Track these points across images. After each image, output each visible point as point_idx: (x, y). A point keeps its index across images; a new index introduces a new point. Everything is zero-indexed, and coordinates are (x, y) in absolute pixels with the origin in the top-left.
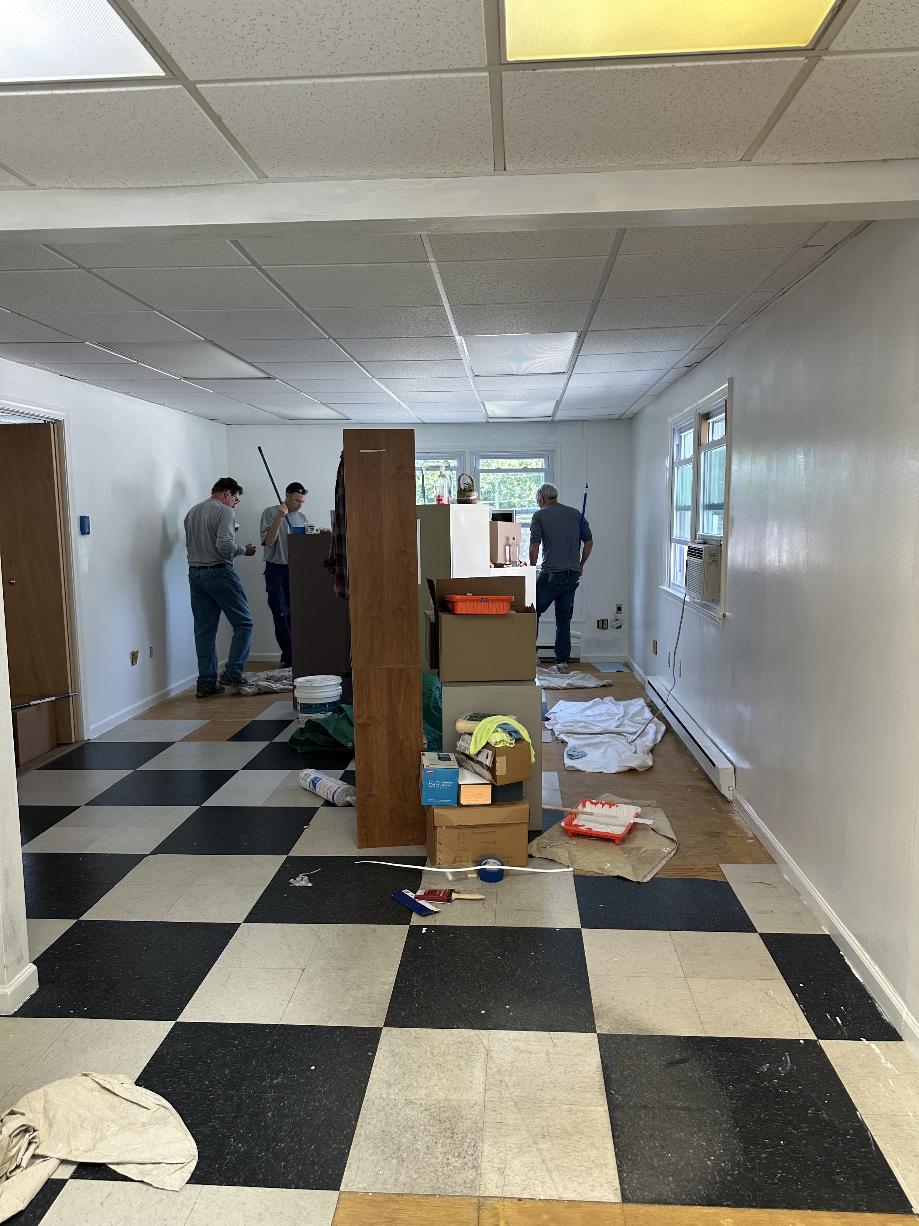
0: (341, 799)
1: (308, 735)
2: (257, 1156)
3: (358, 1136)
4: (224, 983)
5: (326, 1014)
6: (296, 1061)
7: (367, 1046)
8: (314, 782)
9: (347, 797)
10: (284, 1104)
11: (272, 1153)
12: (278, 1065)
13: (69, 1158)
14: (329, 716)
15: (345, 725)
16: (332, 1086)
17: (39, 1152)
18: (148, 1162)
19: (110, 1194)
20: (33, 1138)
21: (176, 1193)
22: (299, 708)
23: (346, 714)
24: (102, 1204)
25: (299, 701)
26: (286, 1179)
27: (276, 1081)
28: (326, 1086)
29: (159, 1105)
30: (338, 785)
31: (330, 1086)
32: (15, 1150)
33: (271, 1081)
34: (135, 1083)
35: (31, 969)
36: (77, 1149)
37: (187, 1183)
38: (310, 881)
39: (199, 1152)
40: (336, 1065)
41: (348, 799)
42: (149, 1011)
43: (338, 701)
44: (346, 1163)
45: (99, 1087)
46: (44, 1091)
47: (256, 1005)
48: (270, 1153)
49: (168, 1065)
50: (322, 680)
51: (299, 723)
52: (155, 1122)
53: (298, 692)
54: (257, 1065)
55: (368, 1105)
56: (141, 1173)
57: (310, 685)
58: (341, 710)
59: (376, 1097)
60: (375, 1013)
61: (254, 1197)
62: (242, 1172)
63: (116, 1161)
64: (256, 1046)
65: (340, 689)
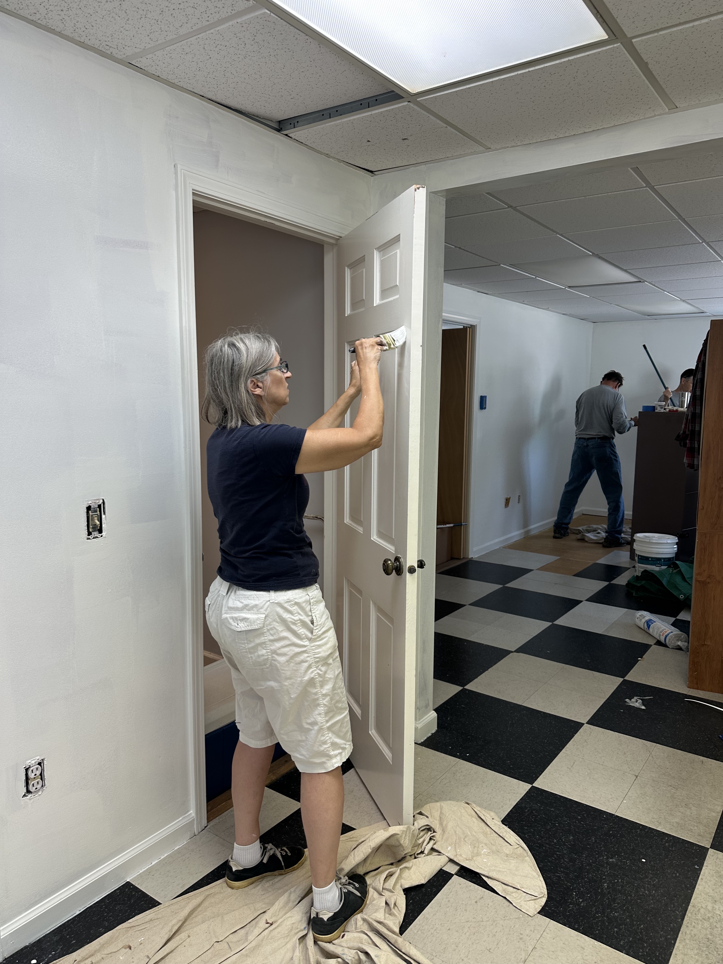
0: (673, 642)
1: (643, 582)
2: (595, 915)
3: (684, 934)
4: (570, 767)
5: (656, 819)
6: (628, 849)
7: (694, 859)
8: (649, 623)
9: (679, 642)
10: (618, 881)
11: (607, 917)
12: (613, 847)
13: (455, 860)
14: (663, 570)
15: (678, 579)
16: (661, 882)
17: (435, 847)
18: (510, 885)
19: (482, 897)
20: (433, 836)
21: (530, 917)
22: (636, 558)
23: (680, 570)
24: (476, 902)
25: (637, 553)
26: (619, 944)
27: (611, 860)
28: (655, 880)
29: (519, 845)
30: (671, 630)
31: (659, 881)
32: (421, 840)
33: (607, 858)
34: (502, 821)
35: (433, 715)
36: (461, 855)
37: (539, 913)
38: (643, 704)
39: (548, 892)
40: (664, 865)
41: (679, 643)
42: (513, 771)
43: (673, 558)
44: (672, 952)
45: (476, 816)
46: (441, 806)
47: (596, 793)
48: (605, 916)
49: (526, 817)
50: (659, 538)
51: (636, 571)
52: (515, 857)
53: (636, 545)
54: (596, 841)
55: (693, 910)
56: (504, 890)
57: (648, 541)
58: (676, 566)
59: (702, 907)
60: (702, 833)
61: (591, 946)
62: (582, 922)
63: (487, 875)
64: (596, 826)
65: (675, 548)
